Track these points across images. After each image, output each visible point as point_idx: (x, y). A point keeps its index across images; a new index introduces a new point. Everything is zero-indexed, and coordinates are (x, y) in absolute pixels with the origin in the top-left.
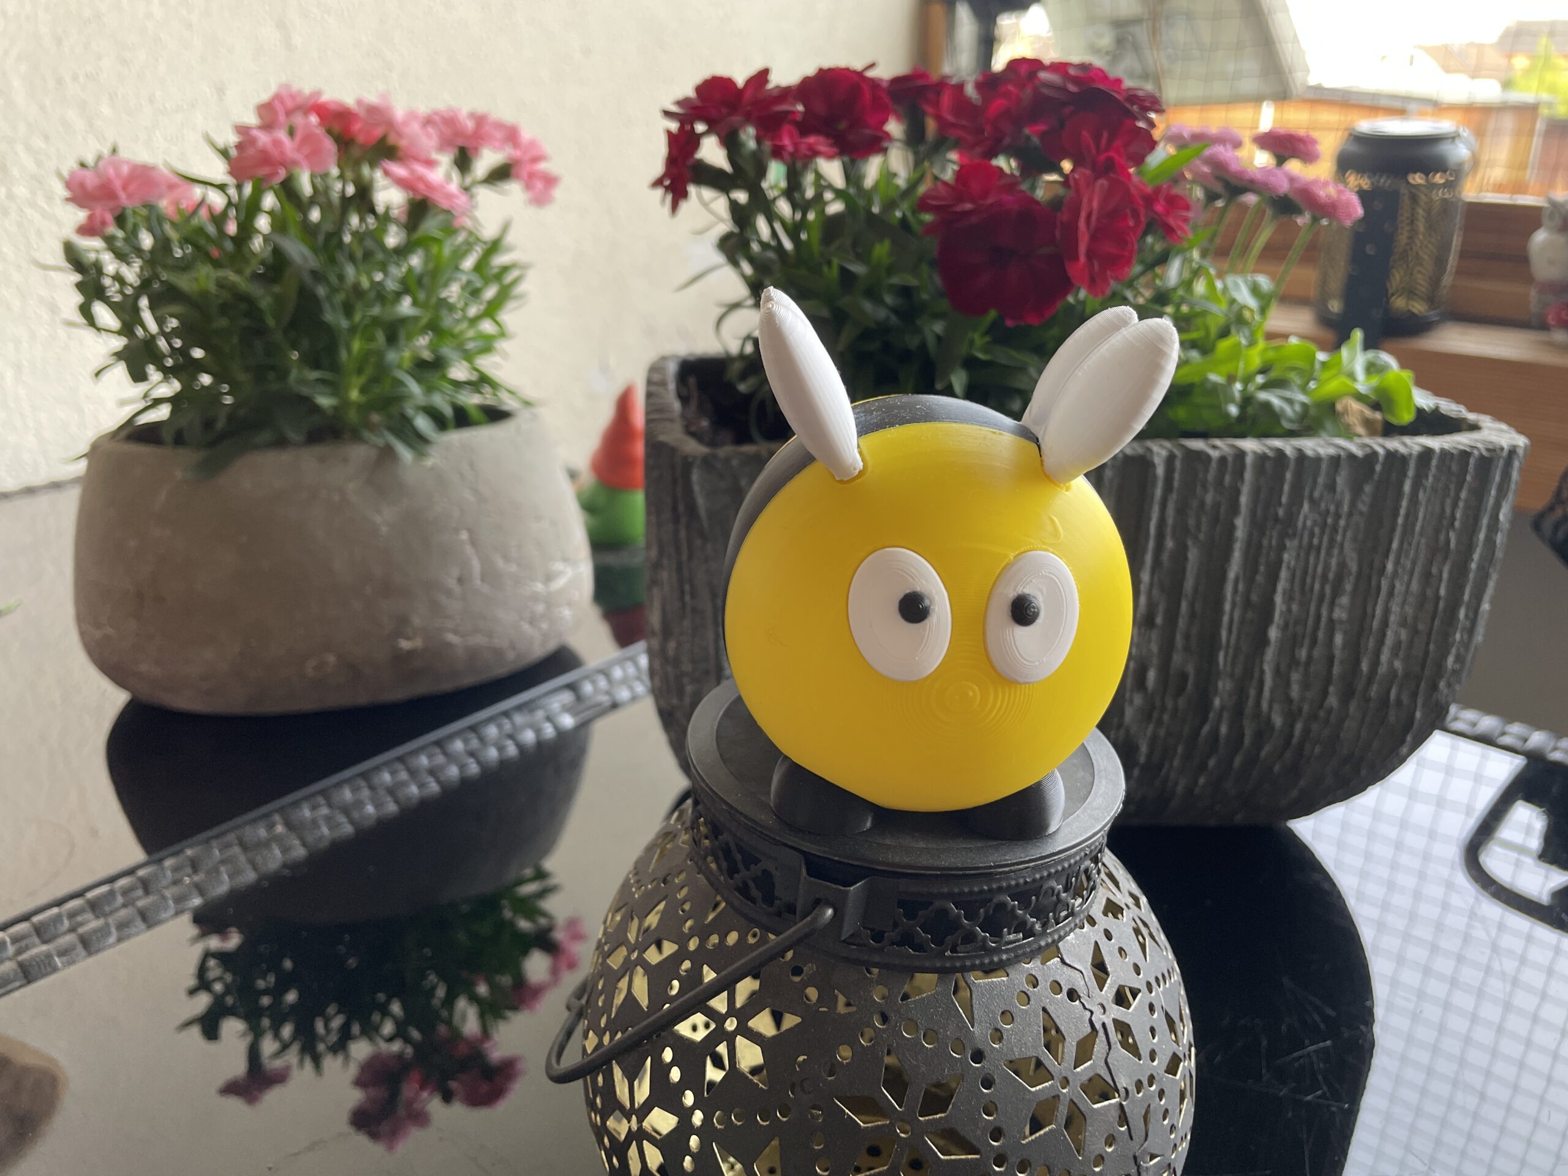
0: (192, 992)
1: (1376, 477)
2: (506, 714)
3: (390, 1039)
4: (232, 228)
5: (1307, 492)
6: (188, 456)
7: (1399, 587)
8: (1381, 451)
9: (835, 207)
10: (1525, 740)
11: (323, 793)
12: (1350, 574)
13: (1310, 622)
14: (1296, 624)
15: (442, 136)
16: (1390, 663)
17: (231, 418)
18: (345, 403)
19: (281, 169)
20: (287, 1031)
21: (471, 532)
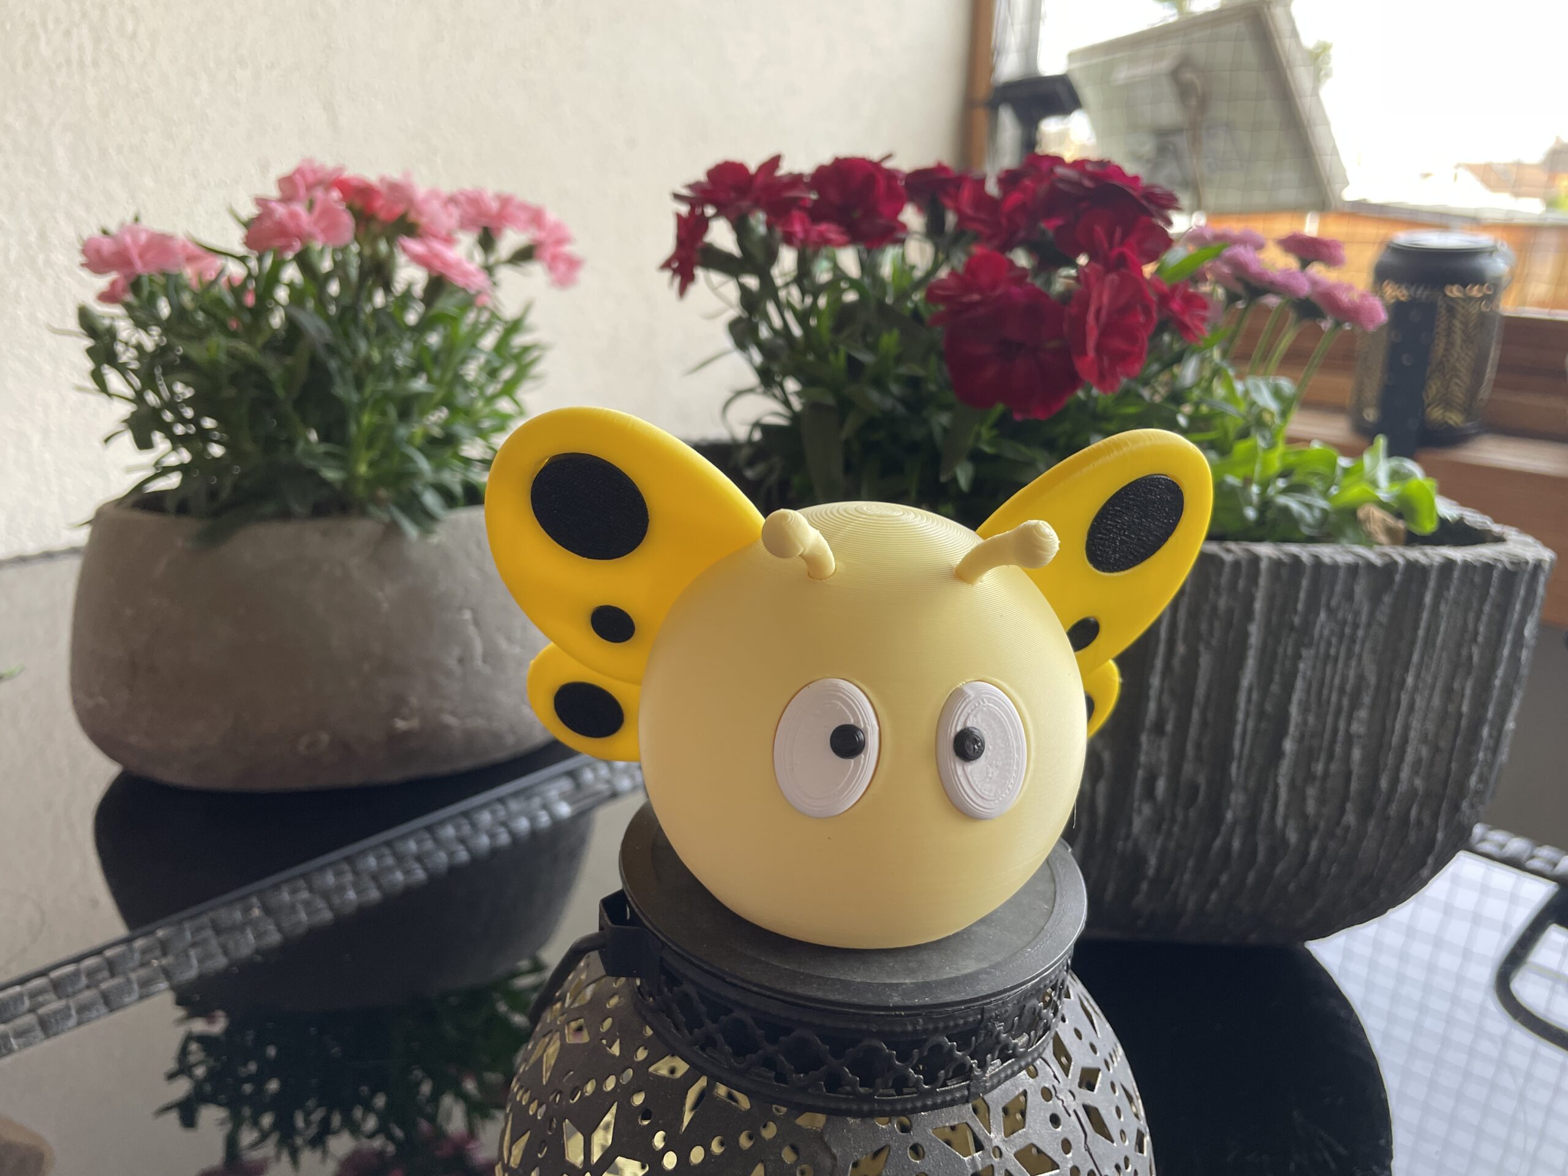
0: (171, 1076)
1: (1395, 587)
2: (501, 800)
3: (372, 1136)
4: (250, 300)
5: (1323, 600)
6: (190, 525)
7: (1419, 703)
8: (1401, 561)
9: (851, 297)
10: (1555, 865)
11: (305, 876)
12: (1368, 686)
13: (1327, 735)
14: (1312, 736)
15: (464, 215)
16: (1411, 782)
17: (237, 488)
18: (351, 478)
19: (296, 241)
20: (267, 1120)
21: (474, 611)
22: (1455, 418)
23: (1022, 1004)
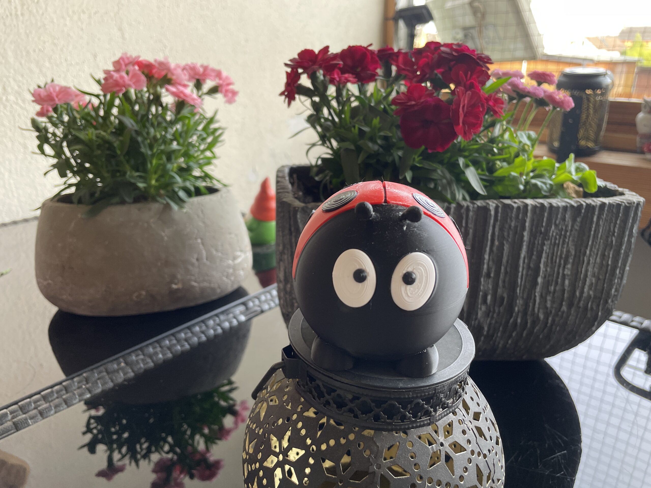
0: (84, 433)
1: (582, 215)
2: (217, 315)
3: (168, 453)
4: (102, 113)
5: (554, 221)
6: (84, 208)
7: (592, 260)
8: (584, 204)
9: (355, 104)
10: (642, 324)
11: (141, 349)
12: (571, 255)
13: (555, 275)
14: (549, 276)
15: (190, 75)
16: (588, 293)
17: (101, 192)
18: (150, 186)
19: (123, 88)
20: (124, 450)
21: (202, 239)
22: (590, 145)
23: (450, 387)
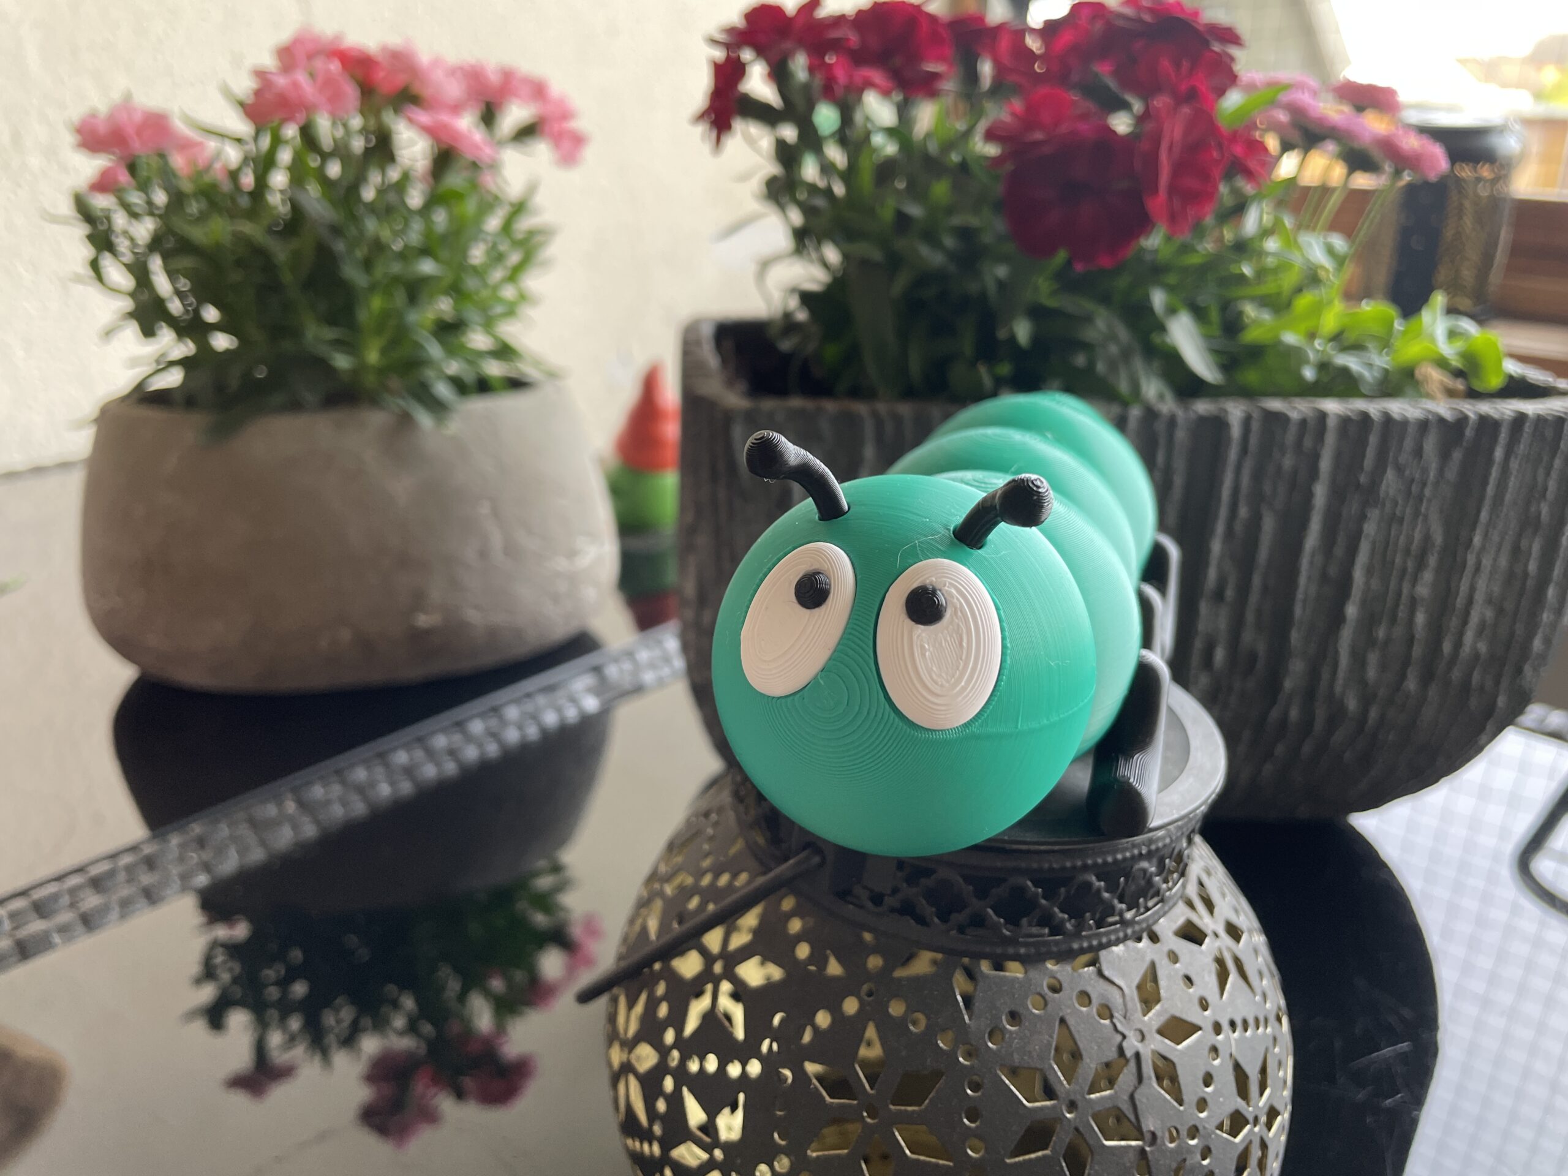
0: (198, 981)
1: (1465, 443)
2: (529, 696)
3: (402, 1034)
4: (248, 183)
5: (1391, 459)
6: (199, 422)
7: (1487, 562)
8: (1471, 415)
11: (336, 771)
12: (1434, 546)
13: (1391, 598)
14: (1375, 600)
15: (468, 88)
16: (1474, 645)
18: (361, 366)
19: (299, 112)
20: (295, 1023)
21: (493, 504)
